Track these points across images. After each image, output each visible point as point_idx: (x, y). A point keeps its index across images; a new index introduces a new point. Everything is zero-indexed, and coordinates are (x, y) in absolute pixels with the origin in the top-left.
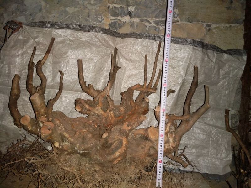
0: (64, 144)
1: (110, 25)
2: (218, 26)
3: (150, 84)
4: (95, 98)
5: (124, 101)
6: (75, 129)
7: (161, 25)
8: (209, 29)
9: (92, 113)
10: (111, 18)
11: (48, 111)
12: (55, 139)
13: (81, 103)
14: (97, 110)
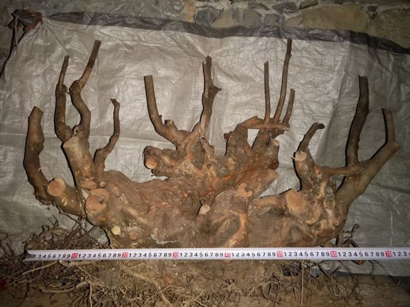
0: (129, 229)
1: (196, 18)
2: (388, 8)
3: (277, 116)
4: (180, 145)
5: (233, 149)
6: (147, 202)
7: (287, 11)
8: (374, 14)
9: (177, 171)
10: (197, 5)
11: (96, 170)
12: (113, 220)
13: (155, 154)
14: (185, 166)
